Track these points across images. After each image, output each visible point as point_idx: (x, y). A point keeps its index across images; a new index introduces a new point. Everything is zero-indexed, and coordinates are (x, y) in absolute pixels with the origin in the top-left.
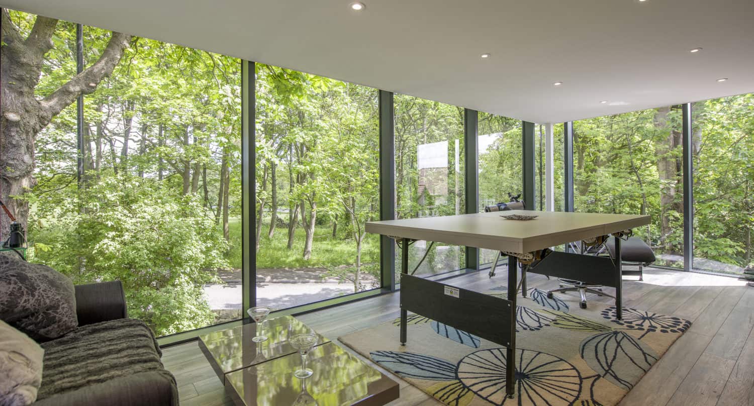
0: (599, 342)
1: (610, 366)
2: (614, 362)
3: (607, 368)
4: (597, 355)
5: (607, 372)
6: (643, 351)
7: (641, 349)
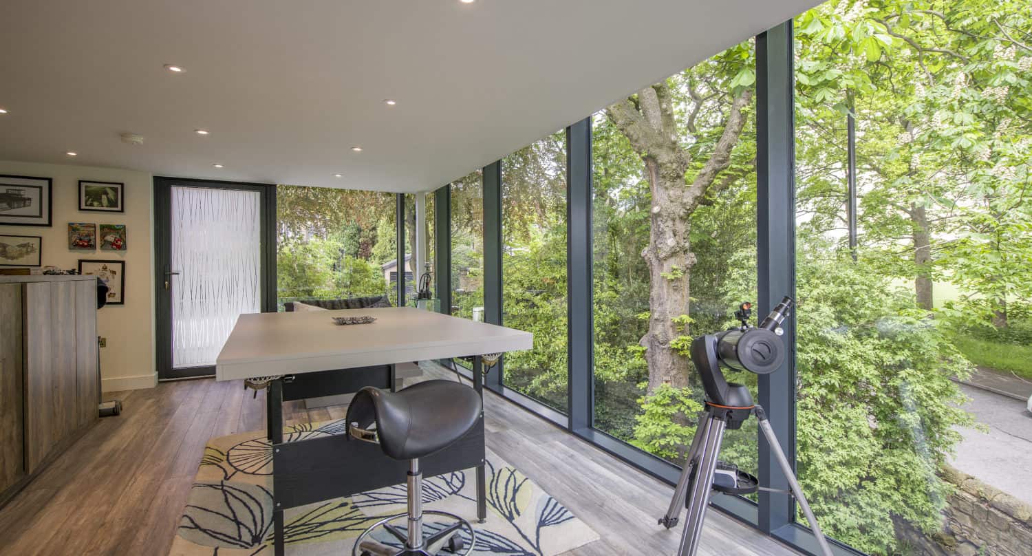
0: (262, 512)
1: (224, 491)
2: (224, 497)
3: (225, 488)
4: (248, 495)
5: (222, 485)
6: (201, 530)
7: (205, 531)
